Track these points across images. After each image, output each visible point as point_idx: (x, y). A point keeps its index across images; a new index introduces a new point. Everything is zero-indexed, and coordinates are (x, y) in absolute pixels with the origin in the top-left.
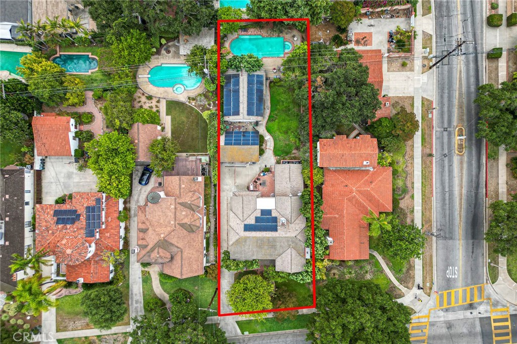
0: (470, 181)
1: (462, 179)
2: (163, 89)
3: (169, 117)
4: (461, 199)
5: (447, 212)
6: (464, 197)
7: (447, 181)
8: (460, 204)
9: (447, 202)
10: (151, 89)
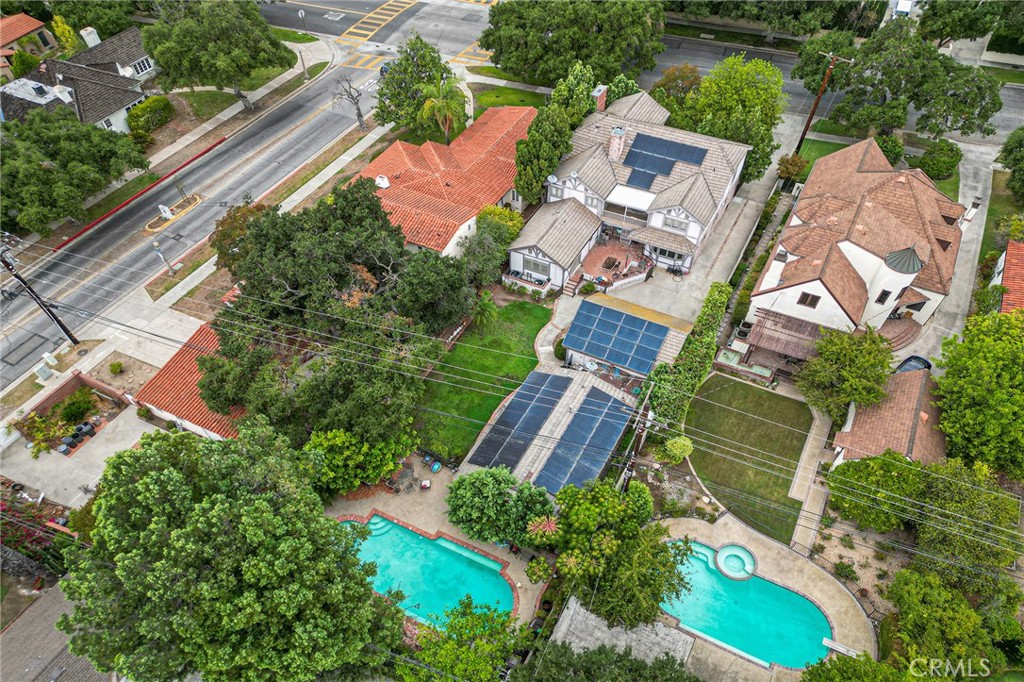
0: (225, 163)
1: (234, 169)
2: (790, 584)
3: (795, 493)
4: (267, 147)
5: (305, 141)
6: (258, 148)
7: (261, 174)
8: (274, 143)
9: (292, 151)
10: (831, 598)
